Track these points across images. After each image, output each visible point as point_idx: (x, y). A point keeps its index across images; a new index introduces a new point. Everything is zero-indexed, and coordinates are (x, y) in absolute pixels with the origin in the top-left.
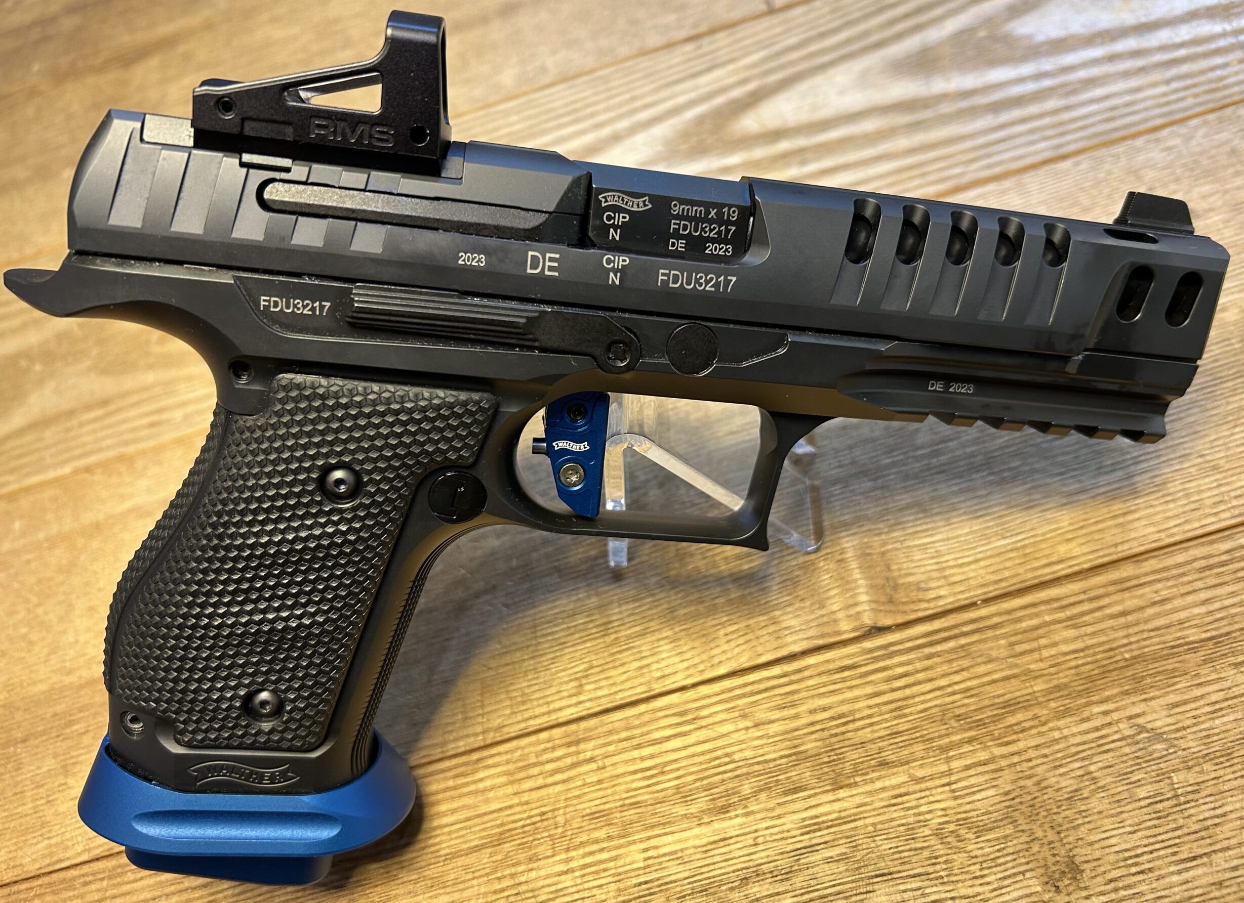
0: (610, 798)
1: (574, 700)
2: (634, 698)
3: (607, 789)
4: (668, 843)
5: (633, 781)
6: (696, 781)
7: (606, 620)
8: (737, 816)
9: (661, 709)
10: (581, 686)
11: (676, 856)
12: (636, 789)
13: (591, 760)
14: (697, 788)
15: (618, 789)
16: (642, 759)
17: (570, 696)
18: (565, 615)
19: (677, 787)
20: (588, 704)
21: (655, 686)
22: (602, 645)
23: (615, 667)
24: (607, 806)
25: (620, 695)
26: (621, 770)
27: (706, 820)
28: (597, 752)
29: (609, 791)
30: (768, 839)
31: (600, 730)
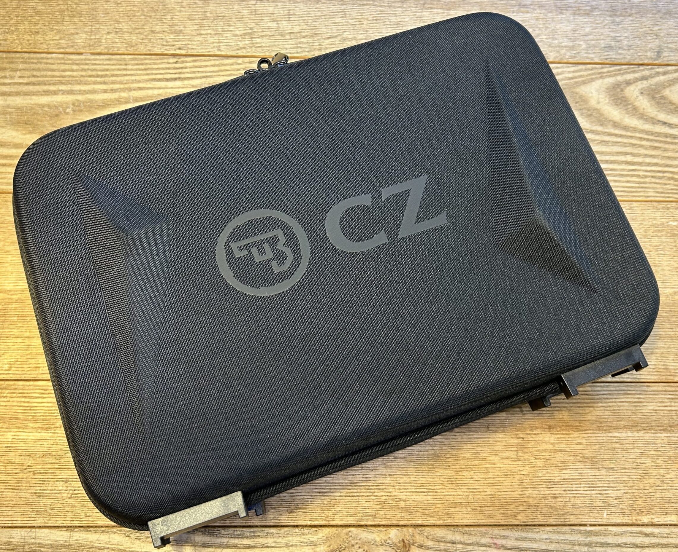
0: (7, 413)
1: (7, 372)
2: (29, 378)
3: (7, 409)
4: (23, 435)
5: (18, 409)
6: (41, 416)
7: (29, 344)
8: (51, 433)
9: (39, 386)
10: (11, 367)
11: (24, 441)
12: (18, 413)
13: (5, 397)
14: (40, 419)
15: (11, 410)
16: (24, 402)
17: (5, 370)
18: (14, 336)
19: (33, 416)
20: (11, 375)
21: (39, 376)
22: (25, 354)
23: (26, 364)
24: (5, 416)
25: (25, 376)
26: (15, 404)
27: (39, 431)
28: (9, 395)
29: (8, 411)
30: (59, 443)
31: (13, 387)
